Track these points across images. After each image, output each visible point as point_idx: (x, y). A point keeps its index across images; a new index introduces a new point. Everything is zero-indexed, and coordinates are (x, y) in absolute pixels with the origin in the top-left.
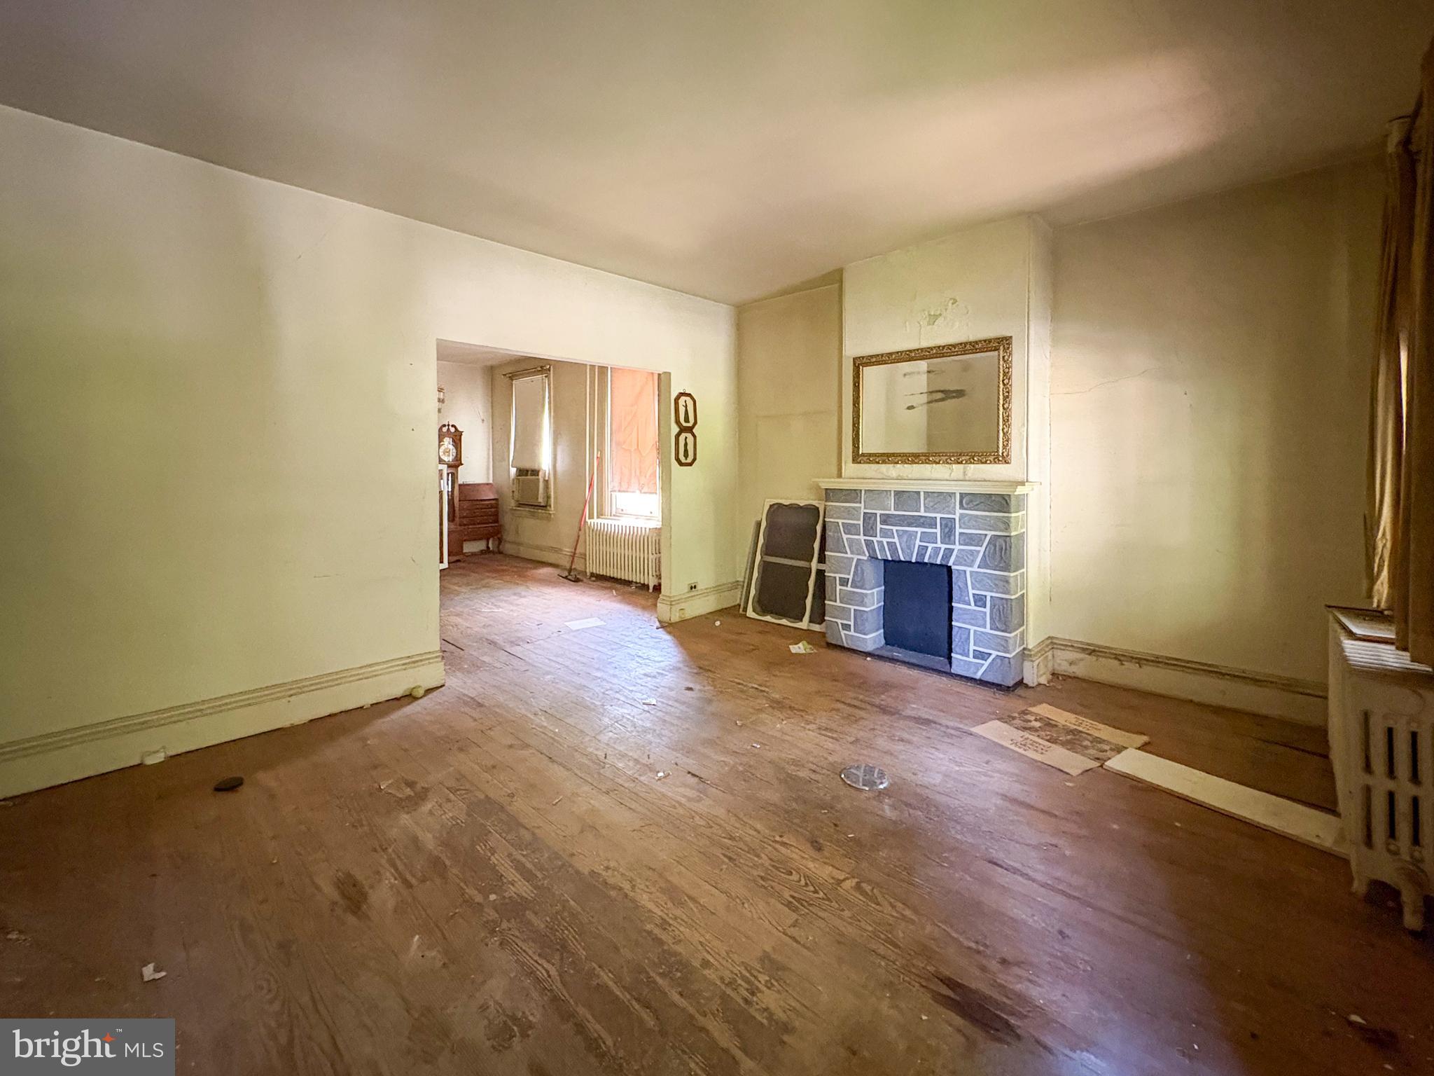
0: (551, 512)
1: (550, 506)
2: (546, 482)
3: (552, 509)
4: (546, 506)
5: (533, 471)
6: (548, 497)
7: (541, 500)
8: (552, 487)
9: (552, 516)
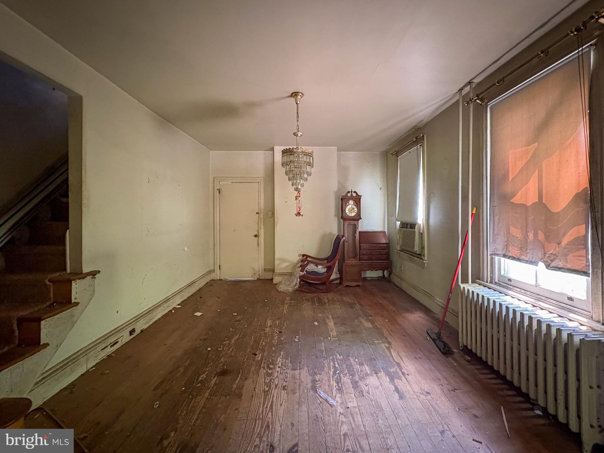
0: (424, 261)
1: (424, 256)
2: (421, 235)
3: (426, 258)
4: (420, 255)
5: (411, 225)
6: (423, 248)
7: (417, 249)
8: (426, 239)
9: (426, 265)
